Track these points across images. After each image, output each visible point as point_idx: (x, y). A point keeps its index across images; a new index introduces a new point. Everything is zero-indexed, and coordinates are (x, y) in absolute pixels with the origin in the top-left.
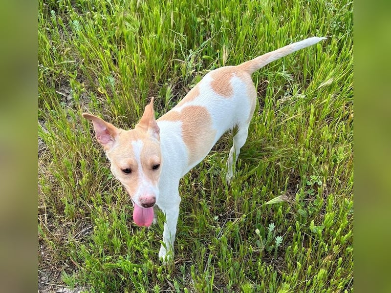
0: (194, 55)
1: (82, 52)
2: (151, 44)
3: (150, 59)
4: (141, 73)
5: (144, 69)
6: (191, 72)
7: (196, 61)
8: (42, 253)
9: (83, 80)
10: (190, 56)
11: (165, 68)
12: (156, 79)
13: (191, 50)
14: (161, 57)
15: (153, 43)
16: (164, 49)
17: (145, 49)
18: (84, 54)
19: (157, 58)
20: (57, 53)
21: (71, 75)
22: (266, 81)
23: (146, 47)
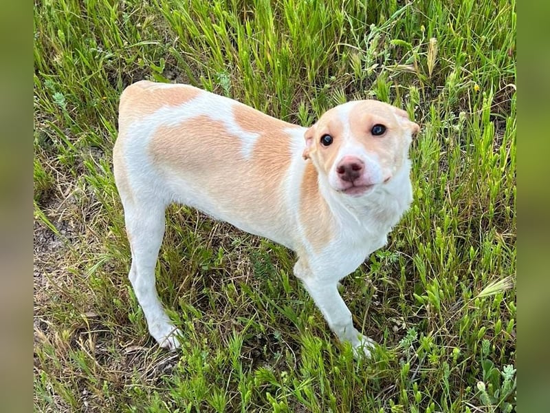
0: (378, 36)
1: (176, 23)
2: (300, 13)
3: (299, 39)
4: (278, 67)
5: (285, 60)
6: (369, 70)
7: (380, 48)
8: (86, 403)
9: (178, 73)
10: (370, 36)
11: (326, 57)
12: (309, 76)
13: (373, 25)
14: (316, 38)
15: (303, 12)
16: (324, 22)
17: (289, 21)
18: (178, 28)
19: (310, 41)
20: (130, 26)
21: (153, 66)
22: (511, 85)
23: (291, 19)
